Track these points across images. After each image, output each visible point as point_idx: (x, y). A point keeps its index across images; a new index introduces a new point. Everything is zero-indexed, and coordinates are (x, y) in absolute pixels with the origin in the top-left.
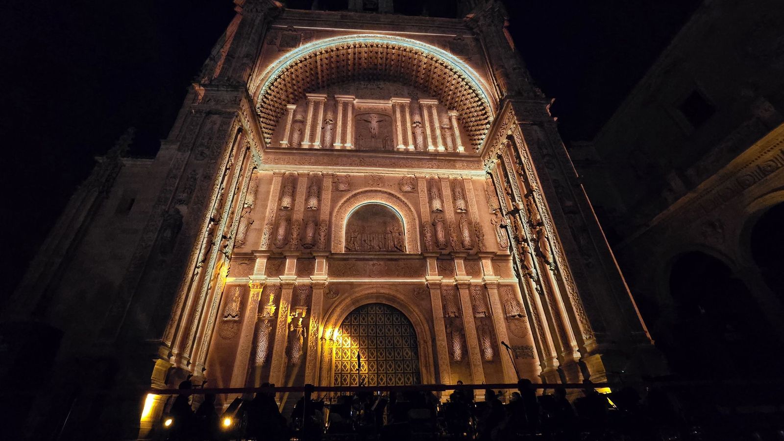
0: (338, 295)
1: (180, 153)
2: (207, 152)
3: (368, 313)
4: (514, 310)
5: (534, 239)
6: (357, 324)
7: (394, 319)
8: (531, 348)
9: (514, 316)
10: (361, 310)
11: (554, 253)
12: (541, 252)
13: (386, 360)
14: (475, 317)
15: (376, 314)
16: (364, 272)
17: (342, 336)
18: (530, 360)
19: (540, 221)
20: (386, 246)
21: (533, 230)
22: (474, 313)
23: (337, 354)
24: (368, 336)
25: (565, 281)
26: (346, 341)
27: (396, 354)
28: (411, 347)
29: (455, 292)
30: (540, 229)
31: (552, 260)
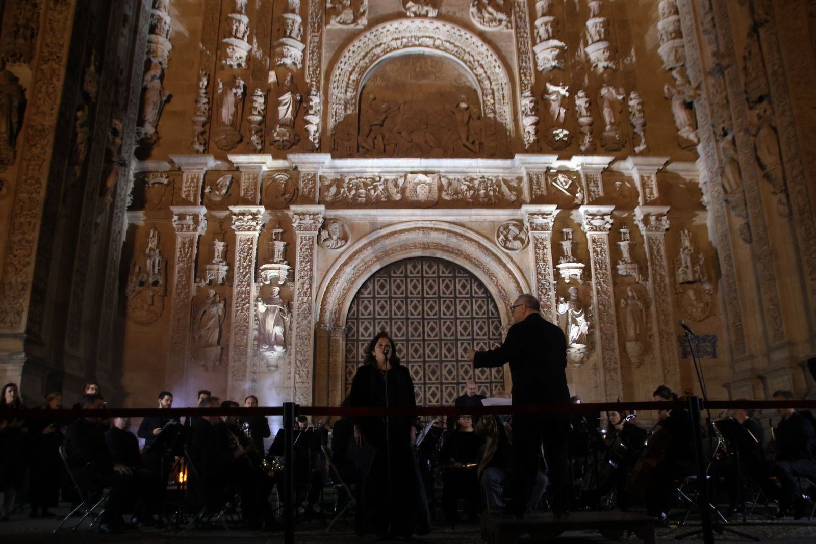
0: (346, 241)
3: (406, 277)
4: (689, 271)
5: (747, 131)
6: (386, 298)
7: (458, 287)
8: (713, 340)
9: (689, 283)
10: (392, 272)
11: (785, 159)
12: (758, 159)
13: (441, 362)
14: (615, 284)
15: (422, 277)
16: (398, 196)
17: (358, 319)
18: (708, 360)
19: (765, 92)
20: (443, 143)
21: (748, 112)
22: (615, 276)
23: (348, 351)
24: (407, 319)
25: (797, 216)
26: (366, 329)
27: (461, 350)
28: (489, 339)
29: (579, 236)
30: (763, 110)
31: (777, 173)
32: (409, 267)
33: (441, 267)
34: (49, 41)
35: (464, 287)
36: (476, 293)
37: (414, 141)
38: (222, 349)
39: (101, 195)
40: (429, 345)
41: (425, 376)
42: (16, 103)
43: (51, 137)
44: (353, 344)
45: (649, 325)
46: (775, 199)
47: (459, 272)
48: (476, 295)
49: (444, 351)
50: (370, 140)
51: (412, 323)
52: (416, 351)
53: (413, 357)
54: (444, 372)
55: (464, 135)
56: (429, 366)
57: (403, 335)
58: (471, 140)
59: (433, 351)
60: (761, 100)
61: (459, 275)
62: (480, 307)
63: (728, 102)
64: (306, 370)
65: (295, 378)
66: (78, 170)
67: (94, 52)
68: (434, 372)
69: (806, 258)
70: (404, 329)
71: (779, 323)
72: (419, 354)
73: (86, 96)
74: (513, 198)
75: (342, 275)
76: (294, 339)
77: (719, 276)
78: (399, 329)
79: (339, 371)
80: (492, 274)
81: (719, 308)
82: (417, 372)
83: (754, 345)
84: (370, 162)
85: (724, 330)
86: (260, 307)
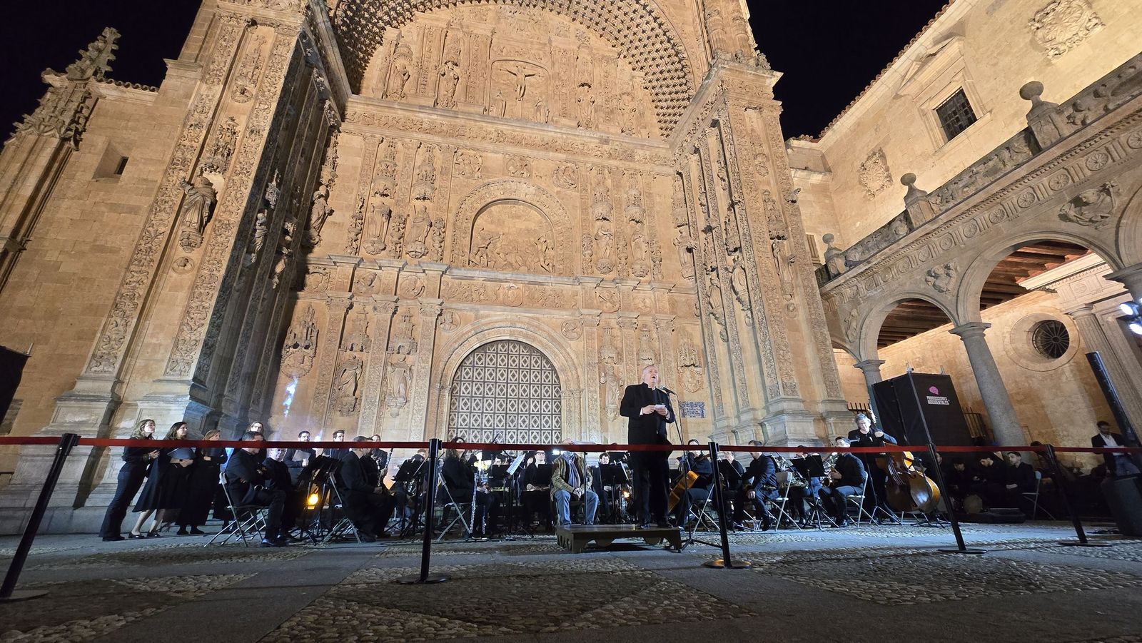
0: (456, 326)
1: (204, 86)
2: (251, 89)
3: (497, 353)
4: (687, 359)
5: (726, 269)
6: (482, 367)
7: (533, 362)
8: (702, 405)
9: (687, 366)
10: (487, 349)
11: (750, 288)
12: (733, 287)
13: (518, 414)
14: (638, 365)
15: (508, 354)
16: (494, 298)
17: (461, 381)
18: (698, 419)
19: (738, 245)
20: (528, 263)
21: (727, 257)
22: (638, 360)
23: (452, 404)
24: (496, 383)
25: (757, 325)
26: (466, 388)
27: (532, 407)
28: (552, 399)
29: (616, 332)
30: (736, 257)
31: (745, 298)
32: (500, 346)
33: (522, 348)
34: (242, 160)
35: (536, 362)
36: (545, 367)
37: (508, 260)
38: (356, 399)
39: (270, 277)
40: (510, 401)
42: (208, 202)
43: (235, 230)
44: (456, 399)
46: (743, 314)
47: (534, 352)
48: (545, 369)
49: (521, 406)
50: (477, 257)
51: (499, 386)
52: (501, 405)
53: (499, 410)
54: (520, 421)
55: (542, 259)
56: (510, 417)
57: (492, 394)
58: (546, 263)
59: (513, 406)
60: (736, 250)
61: (534, 354)
62: (547, 377)
63: (715, 250)
64: (420, 417)
65: (412, 423)
66: (254, 257)
67: (277, 172)
68: (512, 421)
69: (763, 353)
70: (494, 390)
71: (746, 396)
72: (503, 408)
73: (267, 203)
74: (574, 304)
75: (452, 349)
76: (413, 393)
77: (707, 363)
78: (490, 389)
79: (445, 418)
80: (556, 355)
81: (706, 384)
82: (500, 421)
83: (730, 409)
84: (478, 272)
85: (709, 399)
86: (389, 368)
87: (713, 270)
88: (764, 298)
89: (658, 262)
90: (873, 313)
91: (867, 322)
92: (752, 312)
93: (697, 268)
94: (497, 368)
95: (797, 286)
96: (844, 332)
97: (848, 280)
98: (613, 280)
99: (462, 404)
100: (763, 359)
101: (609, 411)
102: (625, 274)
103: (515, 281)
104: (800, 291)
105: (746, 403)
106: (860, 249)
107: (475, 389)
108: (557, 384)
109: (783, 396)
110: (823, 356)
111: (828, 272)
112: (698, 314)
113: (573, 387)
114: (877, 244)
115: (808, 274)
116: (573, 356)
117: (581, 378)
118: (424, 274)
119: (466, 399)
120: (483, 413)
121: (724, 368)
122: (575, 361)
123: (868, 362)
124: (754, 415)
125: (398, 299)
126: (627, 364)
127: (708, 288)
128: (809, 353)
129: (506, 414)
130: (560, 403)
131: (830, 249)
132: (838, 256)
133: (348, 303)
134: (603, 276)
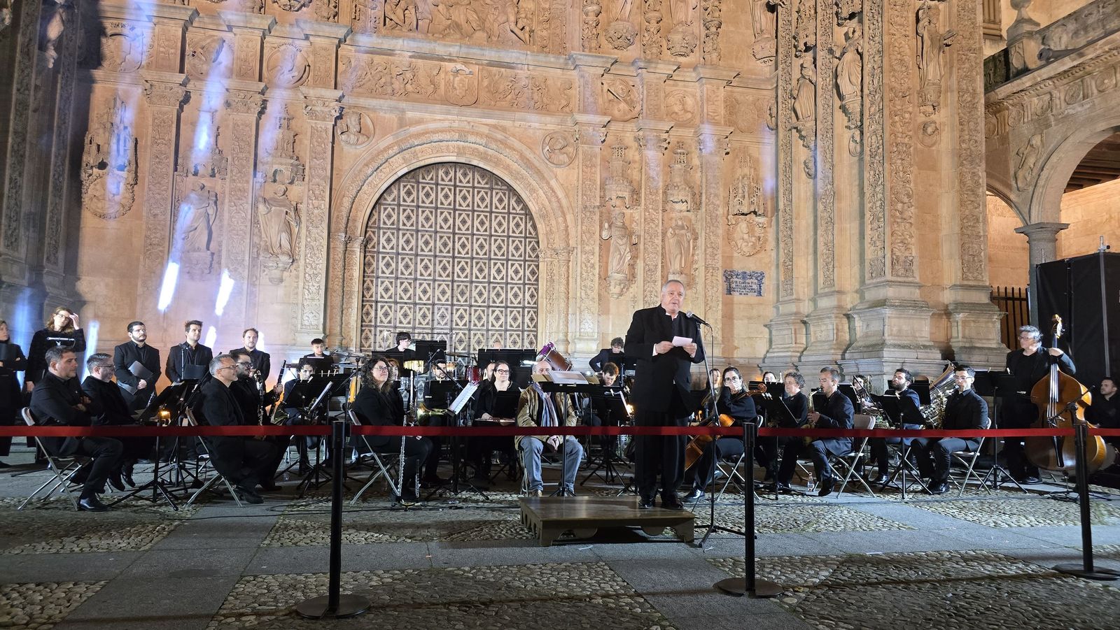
0: (368, 138)
3: (437, 184)
4: (745, 202)
5: (831, 51)
6: (413, 206)
7: (495, 200)
8: (760, 277)
9: (743, 214)
10: (421, 176)
11: (866, 91)
12: (837, 86)
13: (472, 282)
14: (664, 210)
15: (455, 186)
16: (431, 88)
17: (379, 228)
18: (752, 298)
19: (857, 9)
20: (487, 25)
21: (836, 28)
22: (665, 202)
23: (366, 264)
24: (436, 232)
25: (867, 158)
26: (389, 240)
27: (493, 271)
28: (525, 261)
29: (632, 154)
30: (852, 30)
31: (854, 107)
32: (441, 173)
33: (477, 176)
35: (501, 201)
36: (514, 209)
37: (453, 18)
40: (459, 262)
41: (452, 297)
44: (373, 257)
45: (696, 258)
46: (847, 134)
47: (497, 184)
48: (514, 211)
49: (475, 270)
50: (399, 11)
51: (441, 237)
52: (444, 269)
53: (440, 276)
54: (475, 294)
55: (512, 18)
56: (458, 286)
57: (430, 251)
58: (520, 25)
59: (463, 270)
60: (852, 16)
61: (496, 187)
62: (518, 225)
63: (816, 12)
64: (316, 285)
65: (304, 294)
68: (462, 293)
69: (870, 205)
70: (432, 244)
71: (831, 270)
72: (447, 272)
74: (564, 103)
75: (362, 177)
76: (303, 248)
77: (776, 209)
78: (427, 243)
79: (356, 286)
80: (533, 191)
81: (771, 243)
82: (444, 293)
83: (802, 287)
84: (400, 41)
85: (773, 268)
86: (262, 208)
87: (807, 49)
88: (886, 112)
89: (713, 29)
90: (1067, 145)
91: (1054, 159)
92: (862, 133)
93: (782, 42)
94: (436, 208)
95: (948, 89)
96: (1012, 173)
97: (1037, 84)
98: (633, 63)
99: (382, 265)
100: (868, 215)
101: (613, 284)
102: (654, 50)
103: (466, 61)
104: (952, 98)
105: (830, 282)
106: (1072, 26)
107: (402, 242)
108: (532, 238)
109: (889, 277)
110: (967, 212)
111: (1007, 63)
112: (773, 126)
113: (559, 244)
114: (1103, 22)
115: (971, 69)
116: (561, 194)
117: (572, 231)
118: (306, 43)
119: (388, 258)
120: (416, 279)
121: (804, 221)
122: (564, 202)
123: (1041, 226)
124: (839, 300)
125: (266, 88)
126: (646, 209)
127: (794, 82)
128: (947, 207)
129: (453, 281)
130: (537, 266)
131: (1020, 21)
132: (1030, 35)
133: (180, 92)
134: (617, 54)
